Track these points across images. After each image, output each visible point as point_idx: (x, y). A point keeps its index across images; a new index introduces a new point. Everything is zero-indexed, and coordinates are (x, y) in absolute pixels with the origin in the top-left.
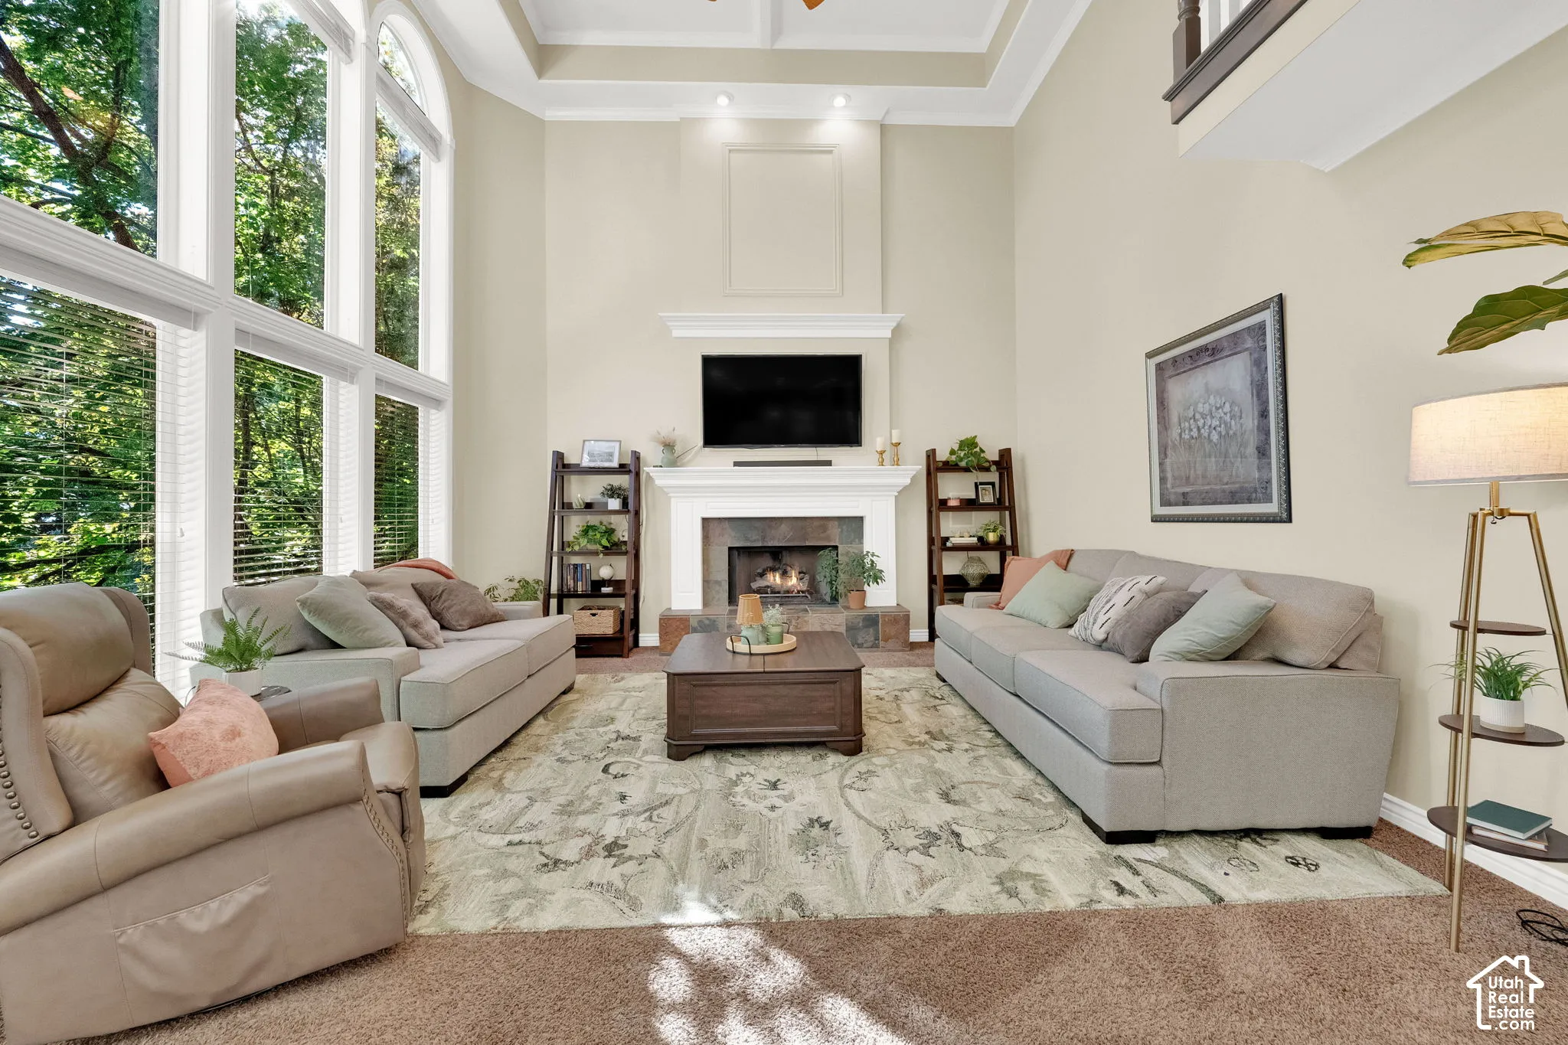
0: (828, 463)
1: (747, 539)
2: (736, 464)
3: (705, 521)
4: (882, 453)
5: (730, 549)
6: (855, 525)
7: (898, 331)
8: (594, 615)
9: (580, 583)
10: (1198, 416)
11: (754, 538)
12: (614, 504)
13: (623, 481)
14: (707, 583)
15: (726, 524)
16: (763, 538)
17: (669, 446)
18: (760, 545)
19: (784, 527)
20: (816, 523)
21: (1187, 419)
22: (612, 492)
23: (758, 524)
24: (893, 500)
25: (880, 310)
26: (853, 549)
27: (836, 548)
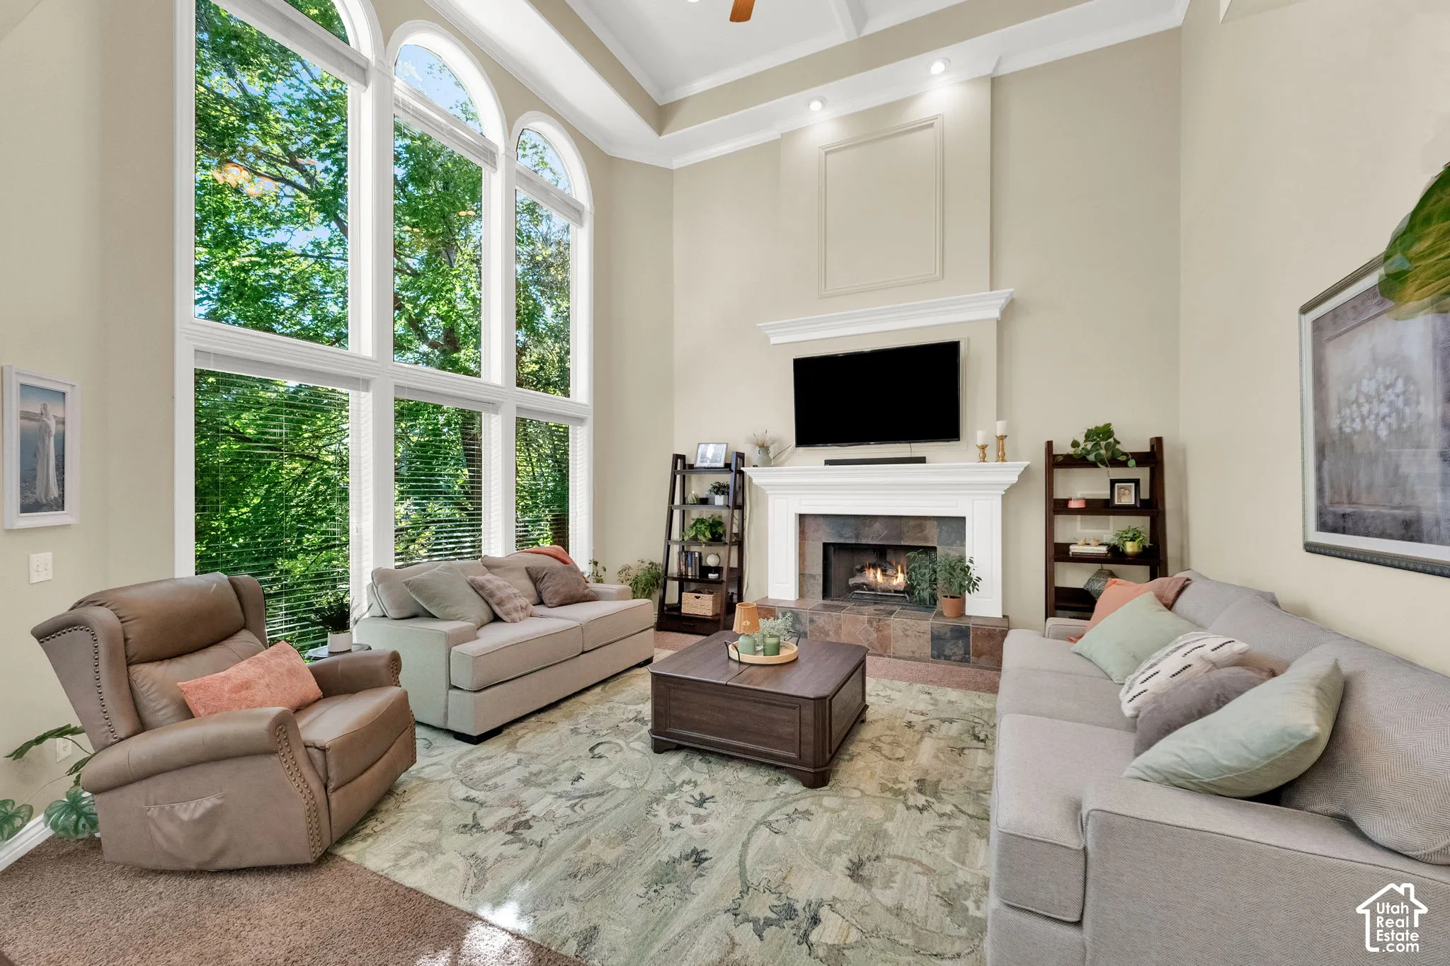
0: (922, 460)
1: (841, 536)
2: (828, 462)
3: (802, 517)
4: (983, 448)
5: (826, 545)
6: (956, 525)
7: (1010, 310)
8: (697, 598)
9: (690, 569)
10: (1362, 400)
11: (848, 535)
12: (719, 500)
13: (727, 479)
14: (802, 577)
15: (821, 521)
16: (857, 537)
17: (764, 448)
18: (853, 542)
19: (877, 525)
20: (912, 523)
21: (1348, 404)
22: (720, 489)
23: (852, 522)
24: (999, 499)
25: (988, 287)
26: (954, 553)
27: (935, 548)
